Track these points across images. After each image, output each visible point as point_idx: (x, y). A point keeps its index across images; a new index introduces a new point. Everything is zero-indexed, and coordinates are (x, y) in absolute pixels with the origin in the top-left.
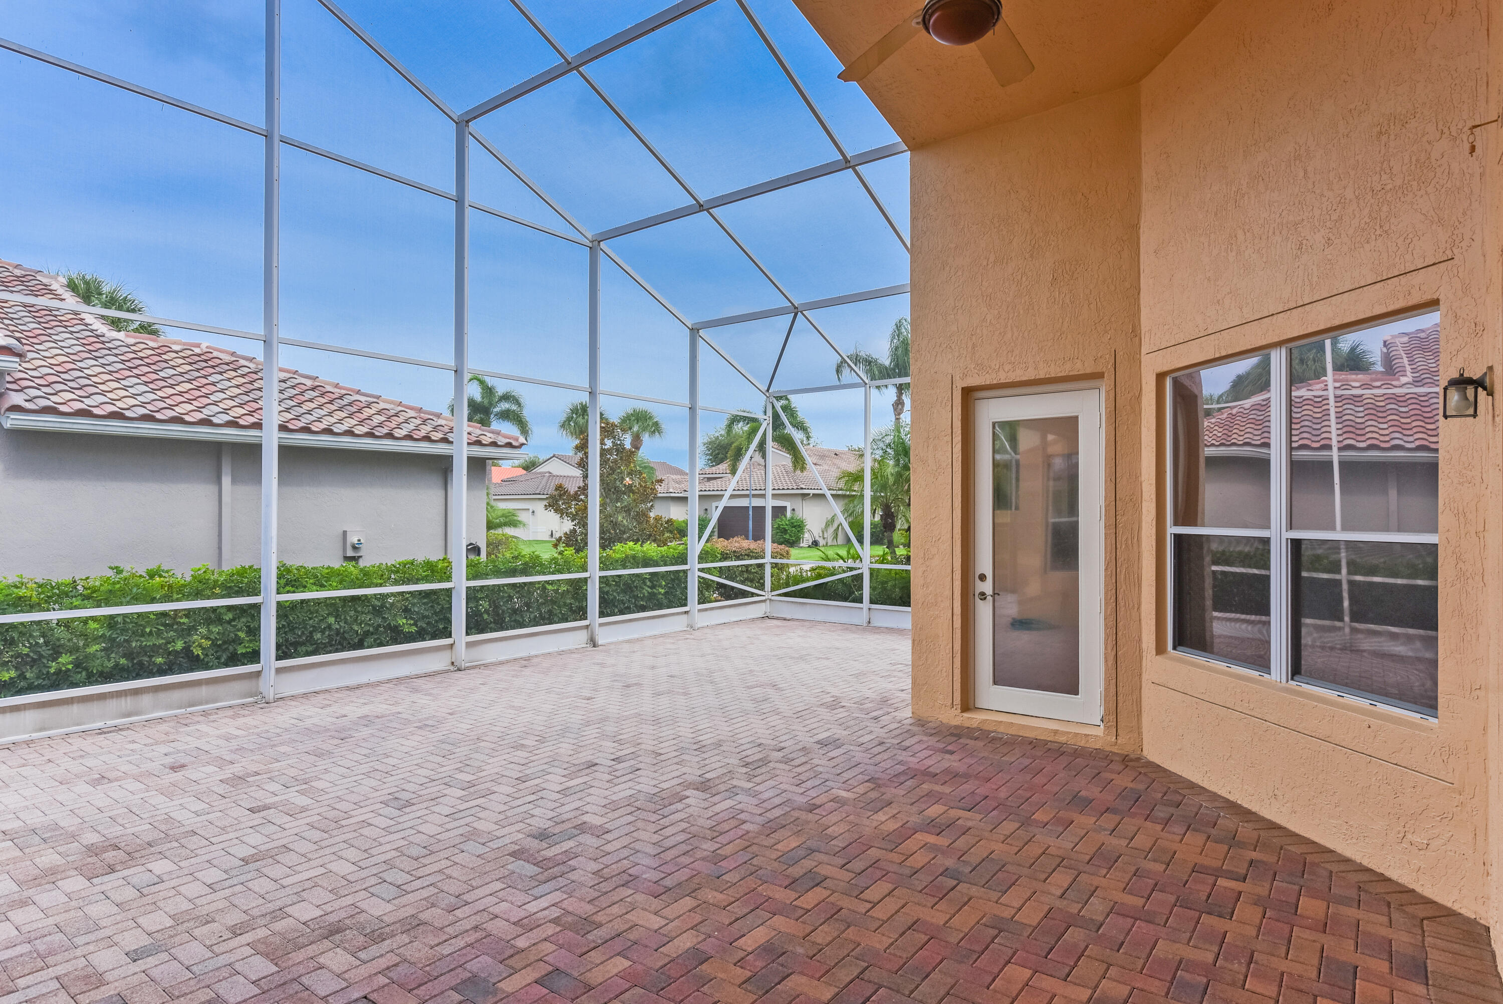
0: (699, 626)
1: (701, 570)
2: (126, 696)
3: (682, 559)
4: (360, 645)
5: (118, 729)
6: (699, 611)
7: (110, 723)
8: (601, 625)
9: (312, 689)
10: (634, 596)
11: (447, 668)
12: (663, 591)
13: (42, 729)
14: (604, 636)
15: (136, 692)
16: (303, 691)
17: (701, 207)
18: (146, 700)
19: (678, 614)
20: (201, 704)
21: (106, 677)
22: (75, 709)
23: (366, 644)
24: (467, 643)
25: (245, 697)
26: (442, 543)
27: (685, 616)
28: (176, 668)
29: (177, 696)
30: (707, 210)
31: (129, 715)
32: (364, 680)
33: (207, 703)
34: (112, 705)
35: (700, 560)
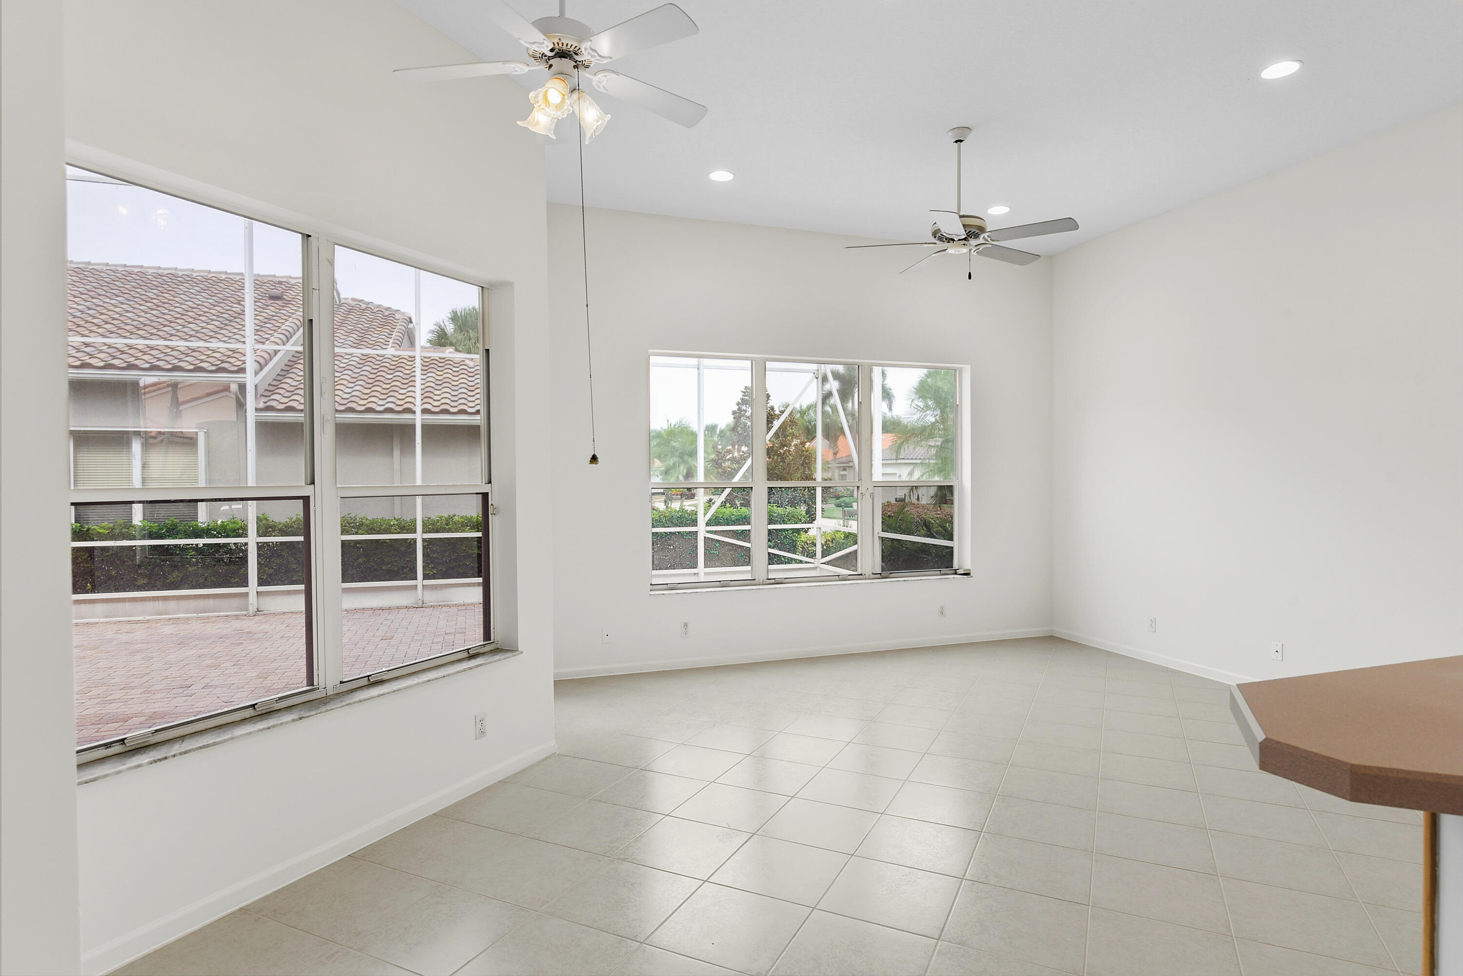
1: (706, 531)
2: (158, 600)
5: (147, 622)
7: (148, 617)
13: (107, 617)
15: (165, 598)
18: (172, 604)
22: (127, 605)
25: (240, 610)
29: (193, 604)
31: (161, 614)
33: (214, 611)
34: (151, 605)
35: (707, 524)
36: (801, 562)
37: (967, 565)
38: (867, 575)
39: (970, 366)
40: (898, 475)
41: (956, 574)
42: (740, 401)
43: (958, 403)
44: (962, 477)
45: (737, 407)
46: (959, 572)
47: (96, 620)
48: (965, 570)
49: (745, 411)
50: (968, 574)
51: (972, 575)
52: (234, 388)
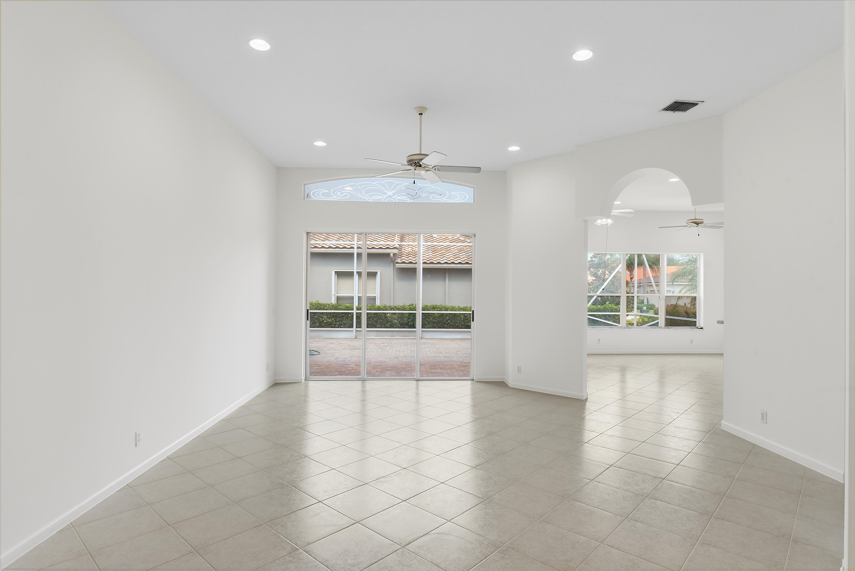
9: (432, 338)
13: (377, 336)
15: (393, 331)
16: (430, 337)
18: (395, 333)
22: (382, 333)
29: (401, 334)
32: (446, 337)
34: (389, 333)
37: (702, 326)
38: (662, 327)
39: (703, 254)
40: (672, 292)
41: (697, 328)
42: (592, 256)
43: (698, 267)
44: (700, 293)
45: (591, 259)
46: (698, 328)
47: (374, 337)
48: (701, 327)
49: (594, 261)
50: (702, 328)
51: (704, 329)
52: (392, 255)
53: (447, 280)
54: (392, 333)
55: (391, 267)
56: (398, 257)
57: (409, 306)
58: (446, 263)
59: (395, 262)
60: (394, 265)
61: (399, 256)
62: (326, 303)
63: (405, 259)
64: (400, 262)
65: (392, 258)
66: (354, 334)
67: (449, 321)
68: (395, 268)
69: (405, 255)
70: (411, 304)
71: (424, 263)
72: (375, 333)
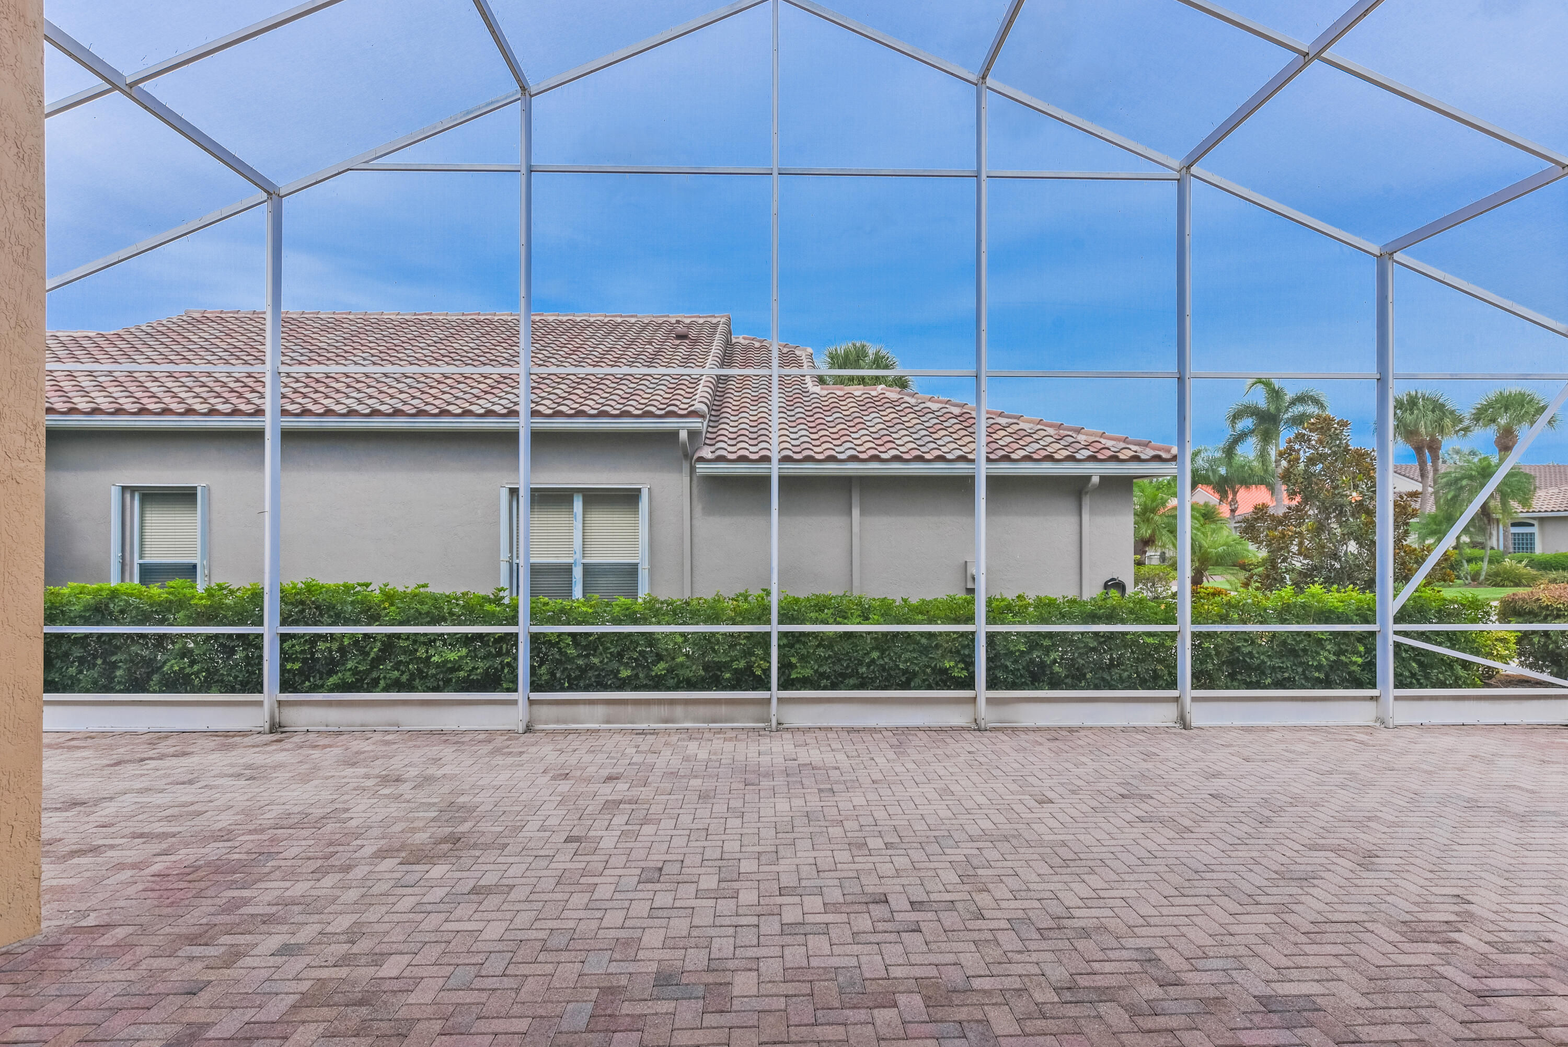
0: (1396, 723)
1: (1396, 633)
2: (664, 704)
3: (1367, 615)
4: (905, 686)
5: (654, 732)
6: (1397, 698)
7: (653, 726)
8: (1194, 699)
9: (819, 725)
10: (1301, 664)
11: (969, 725)
12: (1360, 660)
13: (608, 722)
14: (1199, 715)
15: (672, 702)
16: (810, 724)
17: (1306, 58)
18: (679, 710)
19: (1364, 699)
20: (721, 722)
21: (691, 685)
22: (630, 709)
23: (912, 684)
24: (987, 699)
25: (757, 721)
26: (1077, 578)
27: (1373, 704)
28: (699, 686)
29: (702, 710)
30: (1318, 56)
31: (666, 722)
32: (871, 723)
33: (726, 721)
34: (655, 710)
35: (1398, 619)
36: (1553, 685)
47: (596, 726)
52: (683, 435)
53: (856, 512)
54: (664, 711)
55: (681, 471)
56: (705, 444)
57: (733, 599)
58: (853, 459)
59: (695, 457)
60: (692, 469)
61: (708, 441)
62: (447, 594)
63: (726, 448)
64: (710, 456)
65: (684, 445)
66: (521, 718)
67: (875, 655)
68: (695, 479)
69: (726, 439)
70: (741, 595)
71: (786, 459)
72: (600, 710)
